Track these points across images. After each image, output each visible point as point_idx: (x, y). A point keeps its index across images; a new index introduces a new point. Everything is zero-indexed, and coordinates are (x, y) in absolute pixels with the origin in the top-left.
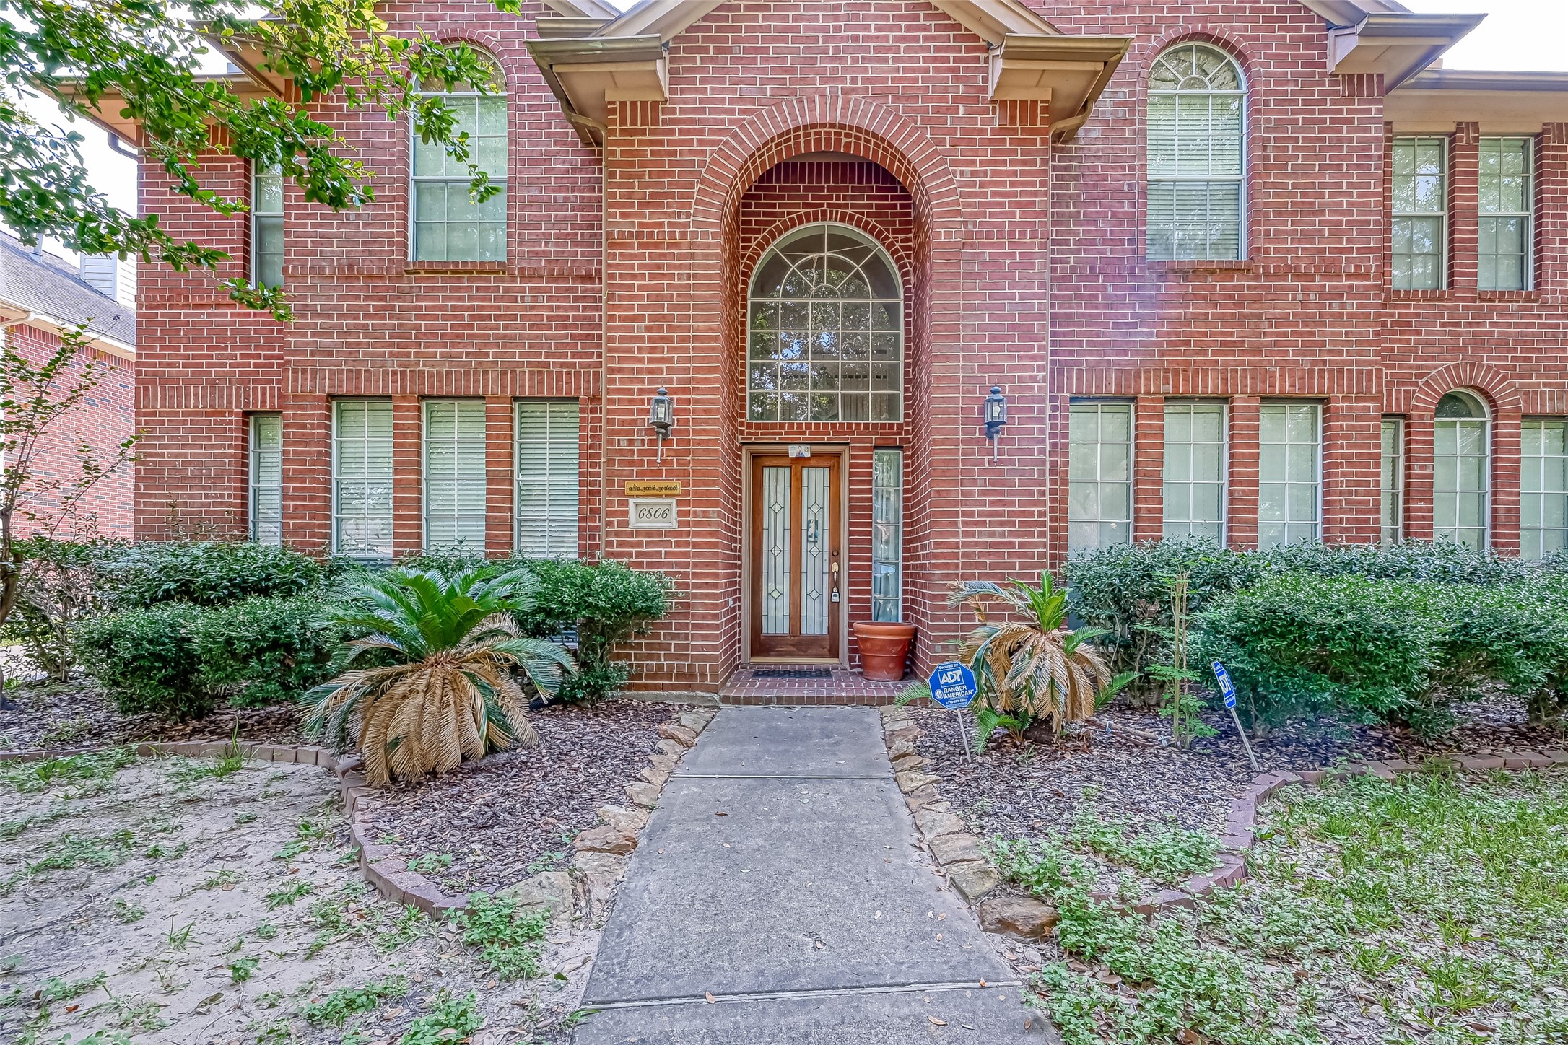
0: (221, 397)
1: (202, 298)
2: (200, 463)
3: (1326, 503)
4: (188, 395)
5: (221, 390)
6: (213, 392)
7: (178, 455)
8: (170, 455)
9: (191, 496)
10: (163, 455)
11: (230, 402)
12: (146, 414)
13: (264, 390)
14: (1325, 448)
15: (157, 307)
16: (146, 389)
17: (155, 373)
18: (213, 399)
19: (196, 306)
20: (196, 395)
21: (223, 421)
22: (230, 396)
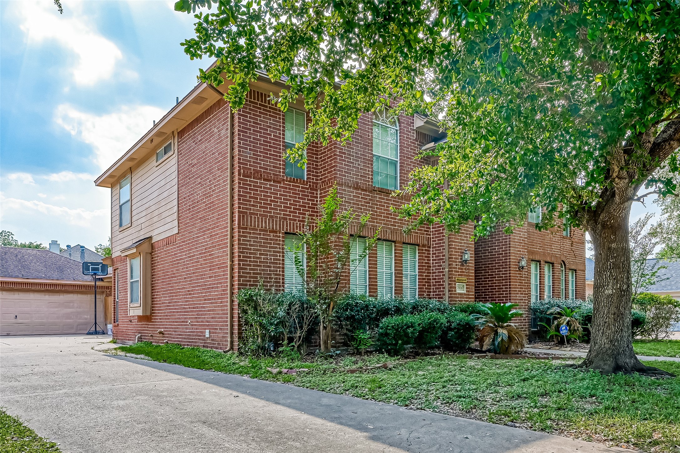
0: (276, 225)
1: (268, 176)
2: (267, 255)
3: (553, 290)
4: (262, 221)
5: (276, 221)
6: (273, 222)
7: (258, 250)
8: (254, 250)
9: (263, 270)
10: (250, 249)
11: (280, 227)
12: (243, 228)
13: (293, 223)
14: (552, 276)
15: (248, 177)
16: (243, 216)
17: (247, 209)
18: (273, 225)
19: (265, 180)
20: (266, 222)
21: (276, 236)
22: (280, 225)
